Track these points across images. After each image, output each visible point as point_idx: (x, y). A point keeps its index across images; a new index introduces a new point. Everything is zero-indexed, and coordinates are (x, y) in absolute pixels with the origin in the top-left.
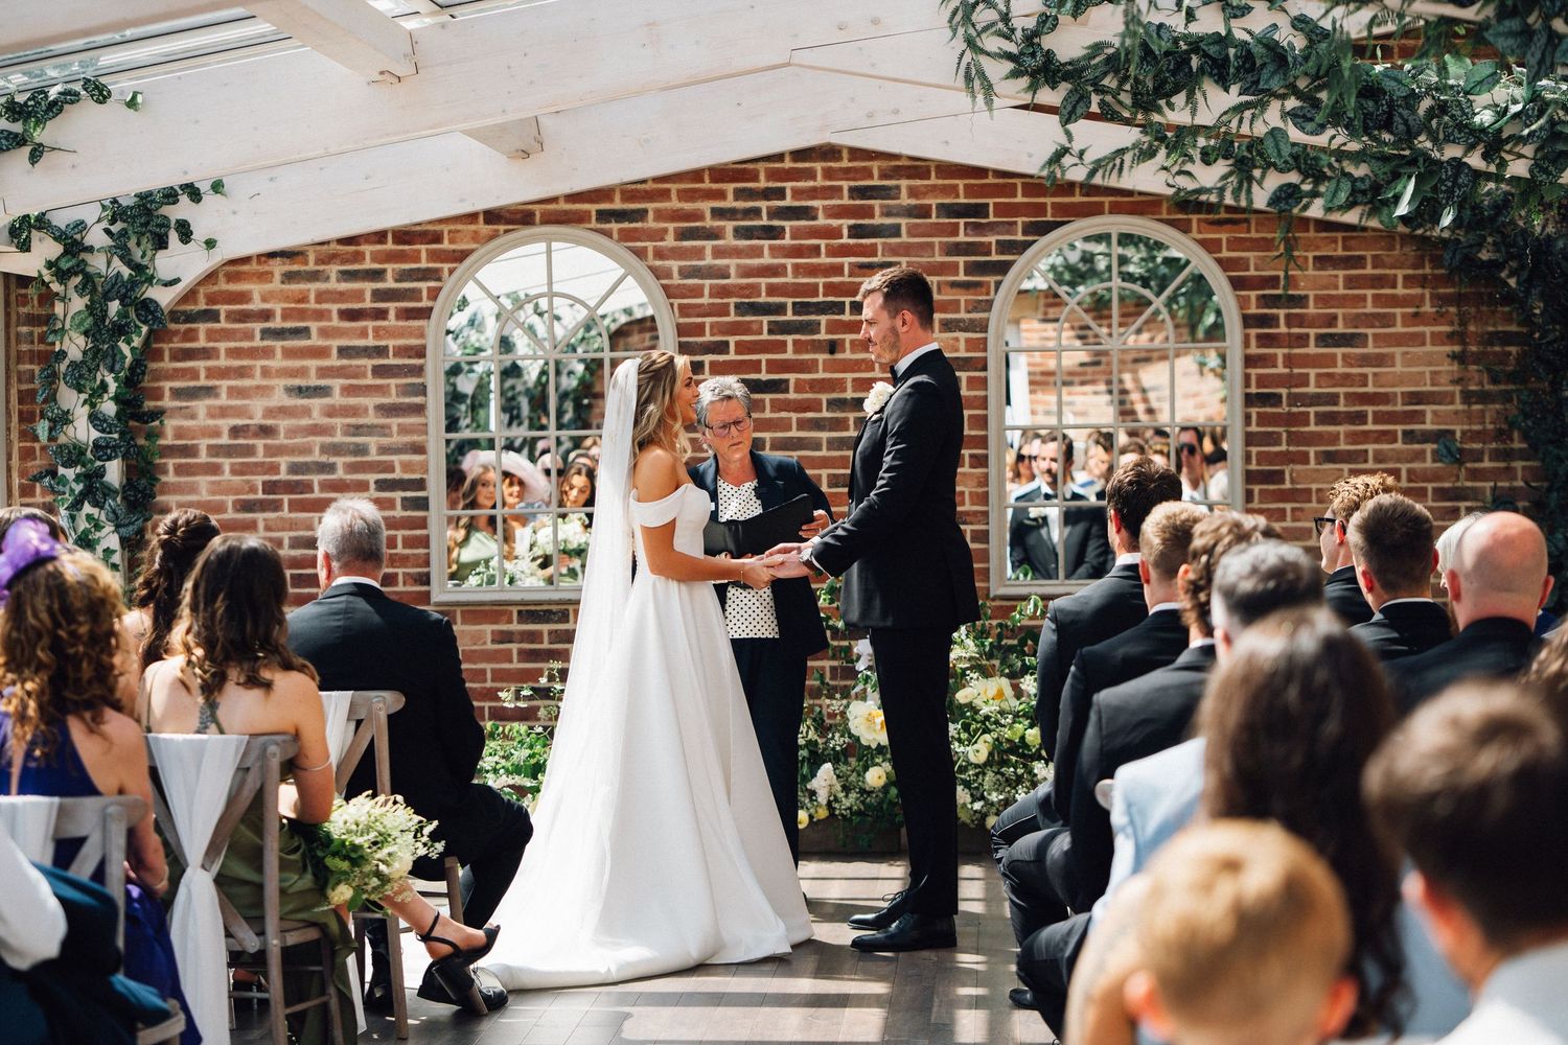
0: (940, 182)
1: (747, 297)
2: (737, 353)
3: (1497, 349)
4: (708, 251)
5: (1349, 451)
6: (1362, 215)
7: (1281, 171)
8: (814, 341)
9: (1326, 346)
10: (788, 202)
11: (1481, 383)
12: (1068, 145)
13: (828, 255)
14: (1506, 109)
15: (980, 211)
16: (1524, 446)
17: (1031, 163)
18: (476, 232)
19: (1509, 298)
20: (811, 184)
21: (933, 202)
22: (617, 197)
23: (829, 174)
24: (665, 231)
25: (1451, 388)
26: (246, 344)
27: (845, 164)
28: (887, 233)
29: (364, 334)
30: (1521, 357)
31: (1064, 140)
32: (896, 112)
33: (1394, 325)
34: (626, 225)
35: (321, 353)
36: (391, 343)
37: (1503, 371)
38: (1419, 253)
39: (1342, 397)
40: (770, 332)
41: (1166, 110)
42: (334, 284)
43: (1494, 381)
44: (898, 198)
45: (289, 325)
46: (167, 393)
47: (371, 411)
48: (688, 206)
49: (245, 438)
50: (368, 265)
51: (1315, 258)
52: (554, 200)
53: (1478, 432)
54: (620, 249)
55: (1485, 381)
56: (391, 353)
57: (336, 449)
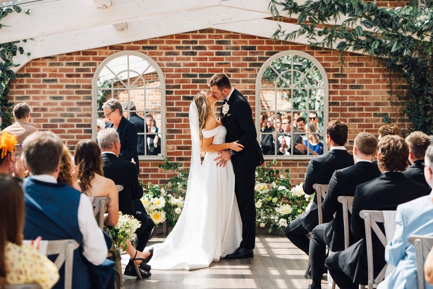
0: (242, 40)
1: (186, 72)
2: (183, 88)
3: (401, 90)
4: (175, 59)
5: (358, 119)
6: (364, 51)
7: (341, 38)
8: (205, 85)
9: (352, 89)
10: (198, 45)
11: (396, 100)
12: (280, 30)
13: (209, 60)
14: (424, 22)
15: (253, 48)
16: (408, 118)
17: (269, 35)
18: (107, 52)
19: (405, 76)
20: (205, 39)
21: (240, 45)
22: (148, 42)
23: (210, 37)
24: (162, 52)
25: (387, 101)
26: (38, 84)
27: (215, 34)
28: (227, 54)
29: (73, 81)
30: (407, 93)
31: (279, 28)
32: (230, 19)
33: (371, 83)
34: (151, 51)
35: (61, 87)
36: (81, 84)
37: (402, 96)
38: (379, 62)
39: (356, 103)
40: (193, 82)
41: (328, 20)
42: (64, 67)
43: (400, 99)
44: (230, 44)
45: (51, 78)
46: (15, 98)
47: (75, 104)
48: (169, 45)
49: (38, 111)
50: (75, 61)
51: (349, 63)
52: (130, 43)
53: (395, 114)
54: (149, 58)
55: (397, 99)
56: (81, 87)
57: (65, 115)
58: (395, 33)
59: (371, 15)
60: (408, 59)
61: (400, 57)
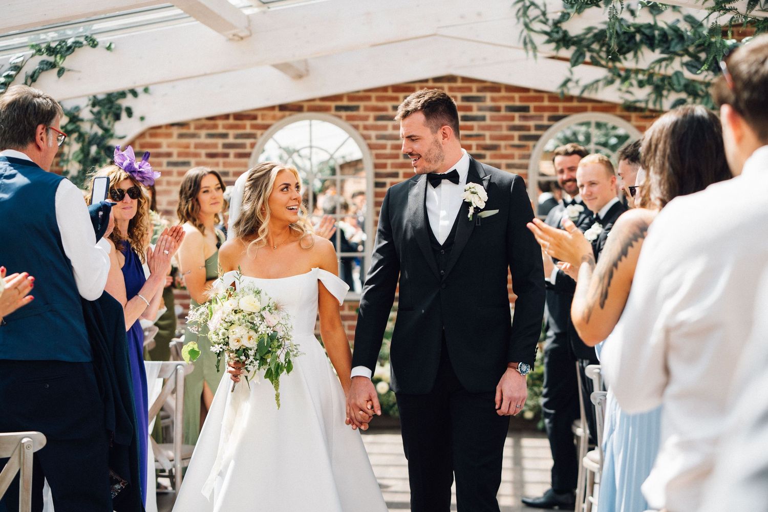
0: (506, 94)
4: (389, 127)
7: (678, 92)
12: (571, 77)
15: (525, 109)
17: (552, 86)
18: (274, 115)
21: (503, 104)
22: (345, 99)
23: (451, 89)
24: (369, 116)
27: (459, 84)
28: (479, 120)
29: (218, 165)
31: (569, 75)
32: (485, 59)
34: (349, 113)
36: (231, 170)
41: (623, 61)
42: (203, 140)
44: (486, 102)
45: (180, 160)
48: (380, 104)
50: (221, 130)
52: (314, 100)
54: (347, 125)
56: (231, 175)
59: (700, 52)
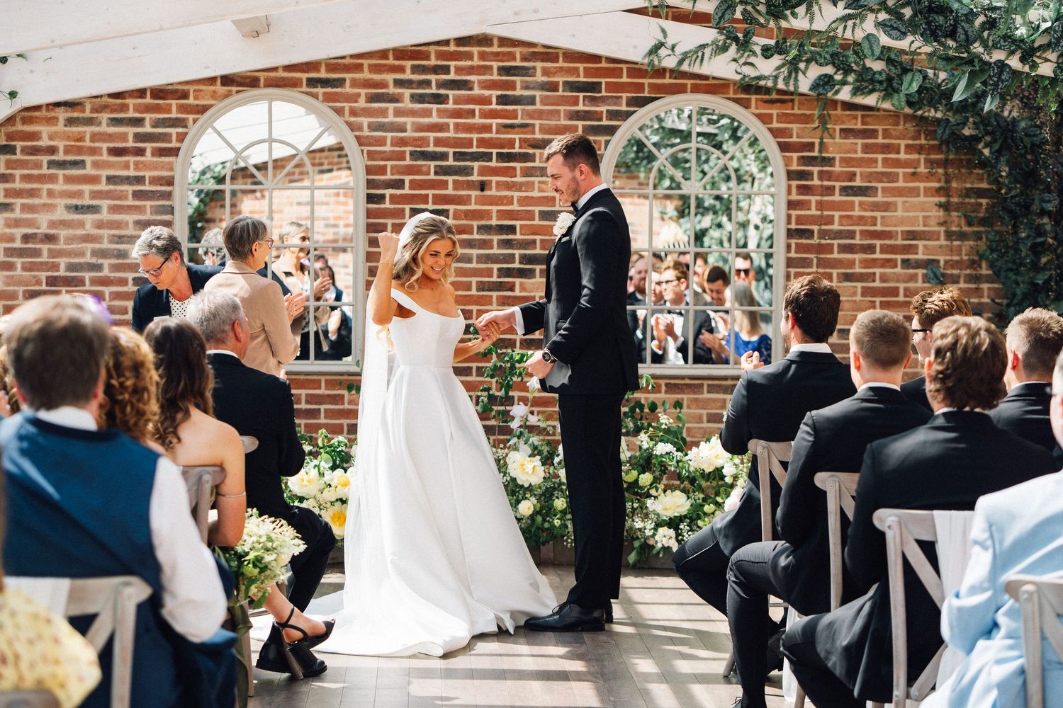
0: (566, 65)
1: (419, 147)
2: (411, 188)
3: (973, 200)
4: (391, 112)
5: (862, 274)
6: (879, 99)
7: (821, 65)
8: (468, 181)
9: (847, 195)
10: (452, 76)
11: (959, 225)
12: (663, 41)
13: (481, 117)
14: (1039, 26)
15: (595, 87)
16: (990, 272)
17: (637, 54)
18: (214, 92)
19: (984, 164)
20: (469, 63)
21: (560, 79)
22: (323, 68)
23: (483, 56)
24: (359, 95)
25: (937, 229)
26: (35, 172)
27: (495, 49)
28: (525, 102)
29: (127, 166)
30: (990, 208)
31: (661, 37)
32: (536, 11)
33: (897, 181)
34: (329, 90)
35: (93, 180)
36: (148, 174)
37: (976, 217)
38: (917, 128)
39: (858, 233)
40: (436, 173)
41: (790, 17)
42: (104, 128)
43: (970, 224)
44: (535, 76)
45: (70, 158)
47: (131, 225)
48: (376, 77)
49: (33, 243)
50: (131, 114)
51: (841, 130)
52: (275, 69)
53: (957, 262)
54: (324, 108)
55: (963, 224)
56: (147, 182)
57: (103, 254)
58: (963, 53)
59: (903, 6)
60: (993, 120)
61: (972, 116)
